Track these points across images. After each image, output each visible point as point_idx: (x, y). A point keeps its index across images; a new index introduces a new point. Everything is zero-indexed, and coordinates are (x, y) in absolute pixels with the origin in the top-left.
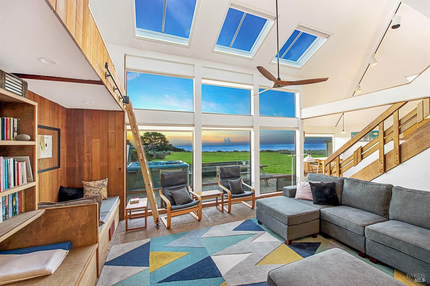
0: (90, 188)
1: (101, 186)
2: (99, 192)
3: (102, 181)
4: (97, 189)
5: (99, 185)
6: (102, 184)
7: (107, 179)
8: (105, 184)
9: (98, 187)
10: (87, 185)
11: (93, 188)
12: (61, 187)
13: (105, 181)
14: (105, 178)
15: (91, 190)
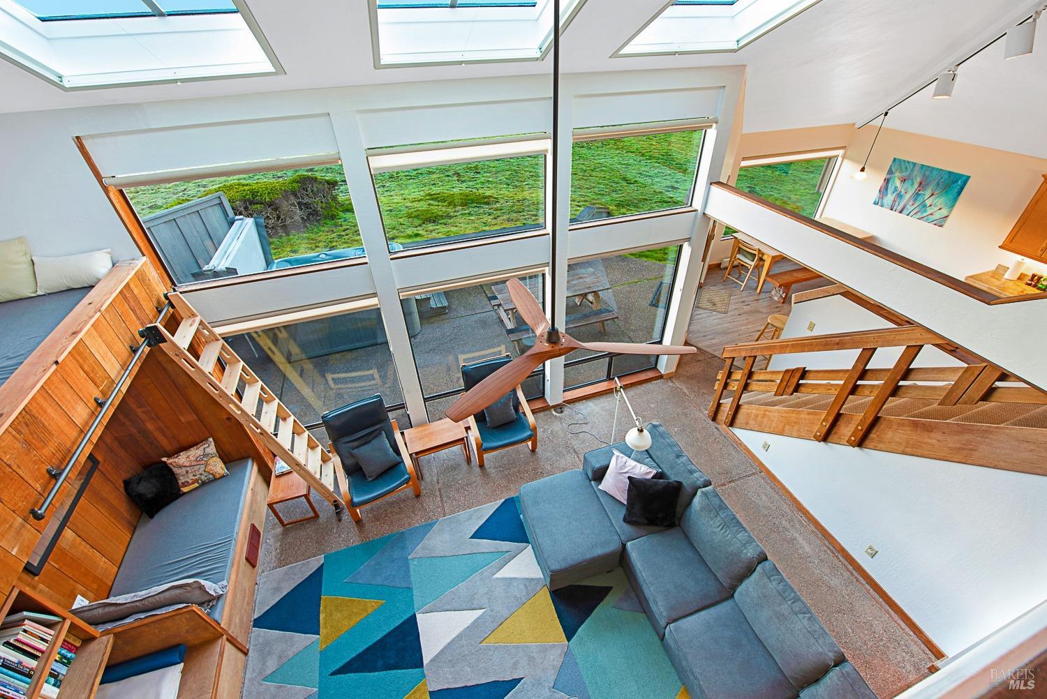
0: (184, 470)
1: (205, 459)
2: (205, 471)
3: (202, 448)
4: (198, 467)
5: (198, 459)
6: (204, 455)
7: (211, 439)
8: (211, 452)
9: (198, 463)
10: (174, 464)
11: (188, 469)
12: (127, 484)
13: (208, 447)
14: (206, 439)
15: (187, 472)
